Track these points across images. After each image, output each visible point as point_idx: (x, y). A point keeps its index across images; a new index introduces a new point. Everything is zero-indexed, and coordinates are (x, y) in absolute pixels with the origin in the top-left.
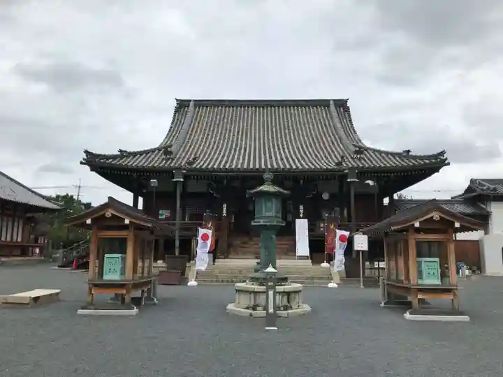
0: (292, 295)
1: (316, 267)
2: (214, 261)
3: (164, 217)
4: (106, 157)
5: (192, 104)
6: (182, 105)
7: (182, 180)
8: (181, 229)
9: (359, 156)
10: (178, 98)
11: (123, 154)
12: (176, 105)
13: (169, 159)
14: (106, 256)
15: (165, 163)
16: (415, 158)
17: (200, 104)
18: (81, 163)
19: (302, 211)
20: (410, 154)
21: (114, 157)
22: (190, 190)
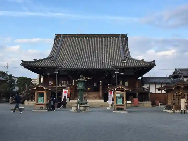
0: (86, 107)
1: (105, 103)
2: (69, 101)
3: (51, 84)
4: (30, 62)
5: (62, 36)
6: (58, 37)
7: (58, 72)
8: (58, 89)
9: (124, 62)
10: (56, 34)
11: (36, 61)
12: (55, 37)
13: (52, 63)
14: (39, 97)
15: (52, 64)
16: (145, 62)
17: (65, 36)
18: (21, 65)
19: (101, 83)
20: (144, 61)
21: (32, 62)
22: (61, 74)
